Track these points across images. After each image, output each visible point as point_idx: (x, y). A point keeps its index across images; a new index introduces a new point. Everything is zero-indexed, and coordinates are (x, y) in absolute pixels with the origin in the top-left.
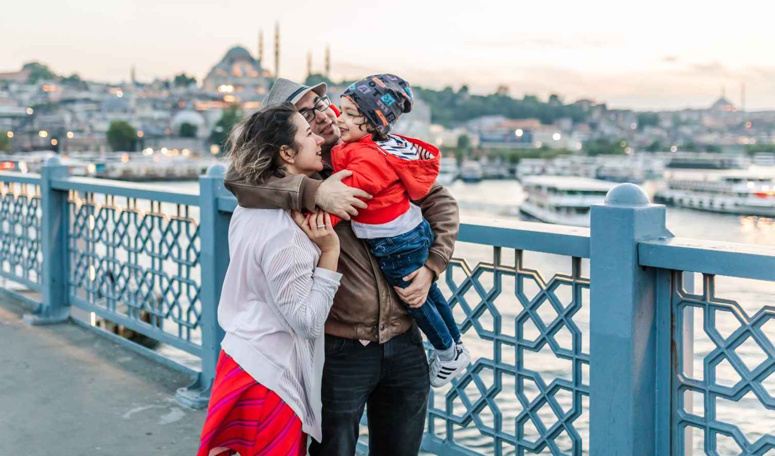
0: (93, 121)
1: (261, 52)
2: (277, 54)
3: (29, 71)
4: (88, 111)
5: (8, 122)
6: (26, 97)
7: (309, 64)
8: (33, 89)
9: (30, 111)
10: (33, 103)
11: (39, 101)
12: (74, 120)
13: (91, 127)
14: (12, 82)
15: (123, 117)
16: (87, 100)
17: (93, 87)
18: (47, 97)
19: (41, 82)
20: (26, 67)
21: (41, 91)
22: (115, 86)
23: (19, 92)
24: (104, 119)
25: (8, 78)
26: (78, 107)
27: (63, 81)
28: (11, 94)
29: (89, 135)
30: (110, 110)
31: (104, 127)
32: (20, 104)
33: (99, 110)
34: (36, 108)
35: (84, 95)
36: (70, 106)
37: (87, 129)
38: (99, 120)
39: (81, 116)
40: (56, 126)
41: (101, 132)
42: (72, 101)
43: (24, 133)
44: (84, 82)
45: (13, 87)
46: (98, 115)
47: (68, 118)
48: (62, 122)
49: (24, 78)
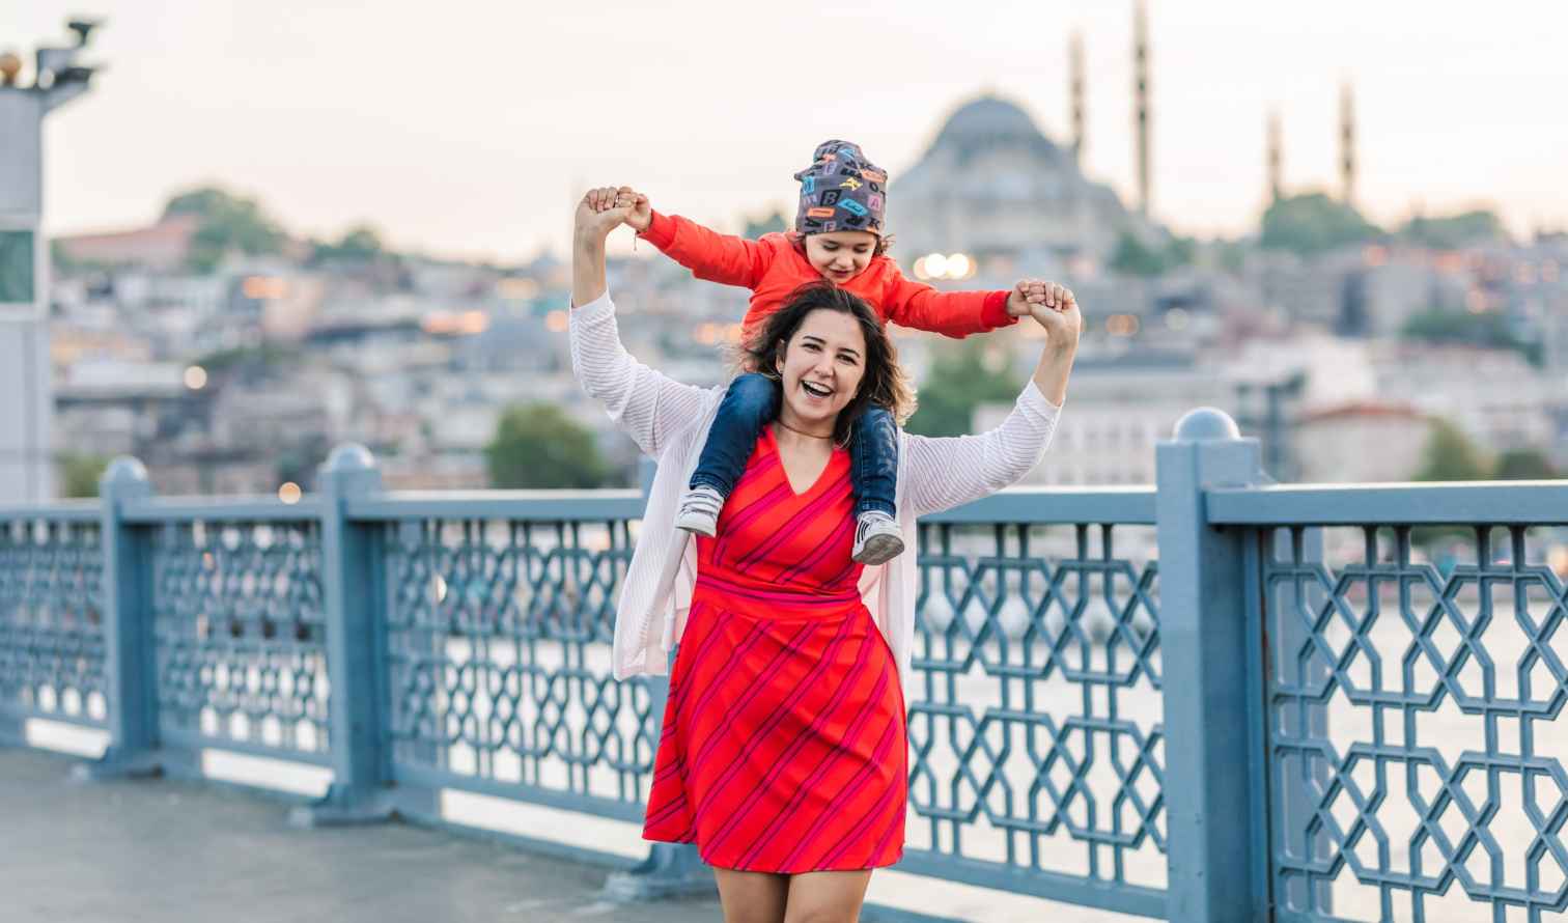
0: (431, 408)
1: (1078, 115)
2: (1143, 117)
3: (188, 225)
4: (413, 369)
5: (119, 420)
6: (178, 322)
7: (1275, 158)
8: (206, 292)
9: (196, 379)
10: (207, 346)
11: (230, 338)
12: (362, 405)
13: (426, 430)
14: (130, 266)
15: (549, 390)
16: (408, 329)
17: (426, 278)
18: (254, 322)
19: (235, 264)
20: (177, 207)
21: (237, 298)
22: (510, 273)
23: (156, 304)
24: (476, 399)
25: (114, 254)
26: (375, 356)
27: (317, 257)
28: (125, 314)
29: (421, 460)
30: (497, 365)
31: (476, 428)
32: (161, 352)
33: (454, 367)
34: (216, 365)
35: (397, 307)
36: (345, 352)
37: (413, 441)
38: (453, 404)
39: (389, 392)
40: (294, 433)
41: (462, 450)
42: (354, 333)
43: (178, 460)
44: (396, 260)
45: (132, 289)
46: (451, 386)
47: (336, 398)
48: (318, 413)
49: (170, 249)
